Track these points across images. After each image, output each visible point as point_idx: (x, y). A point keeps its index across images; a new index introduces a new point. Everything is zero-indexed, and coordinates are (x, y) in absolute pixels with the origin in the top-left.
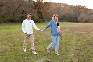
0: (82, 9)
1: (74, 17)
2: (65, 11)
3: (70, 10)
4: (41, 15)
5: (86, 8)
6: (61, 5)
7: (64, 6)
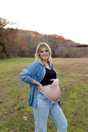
0: (59, 40)
4: (3, 46)
5: (64, 38)
6: (30, 33)
7: (35, 34)
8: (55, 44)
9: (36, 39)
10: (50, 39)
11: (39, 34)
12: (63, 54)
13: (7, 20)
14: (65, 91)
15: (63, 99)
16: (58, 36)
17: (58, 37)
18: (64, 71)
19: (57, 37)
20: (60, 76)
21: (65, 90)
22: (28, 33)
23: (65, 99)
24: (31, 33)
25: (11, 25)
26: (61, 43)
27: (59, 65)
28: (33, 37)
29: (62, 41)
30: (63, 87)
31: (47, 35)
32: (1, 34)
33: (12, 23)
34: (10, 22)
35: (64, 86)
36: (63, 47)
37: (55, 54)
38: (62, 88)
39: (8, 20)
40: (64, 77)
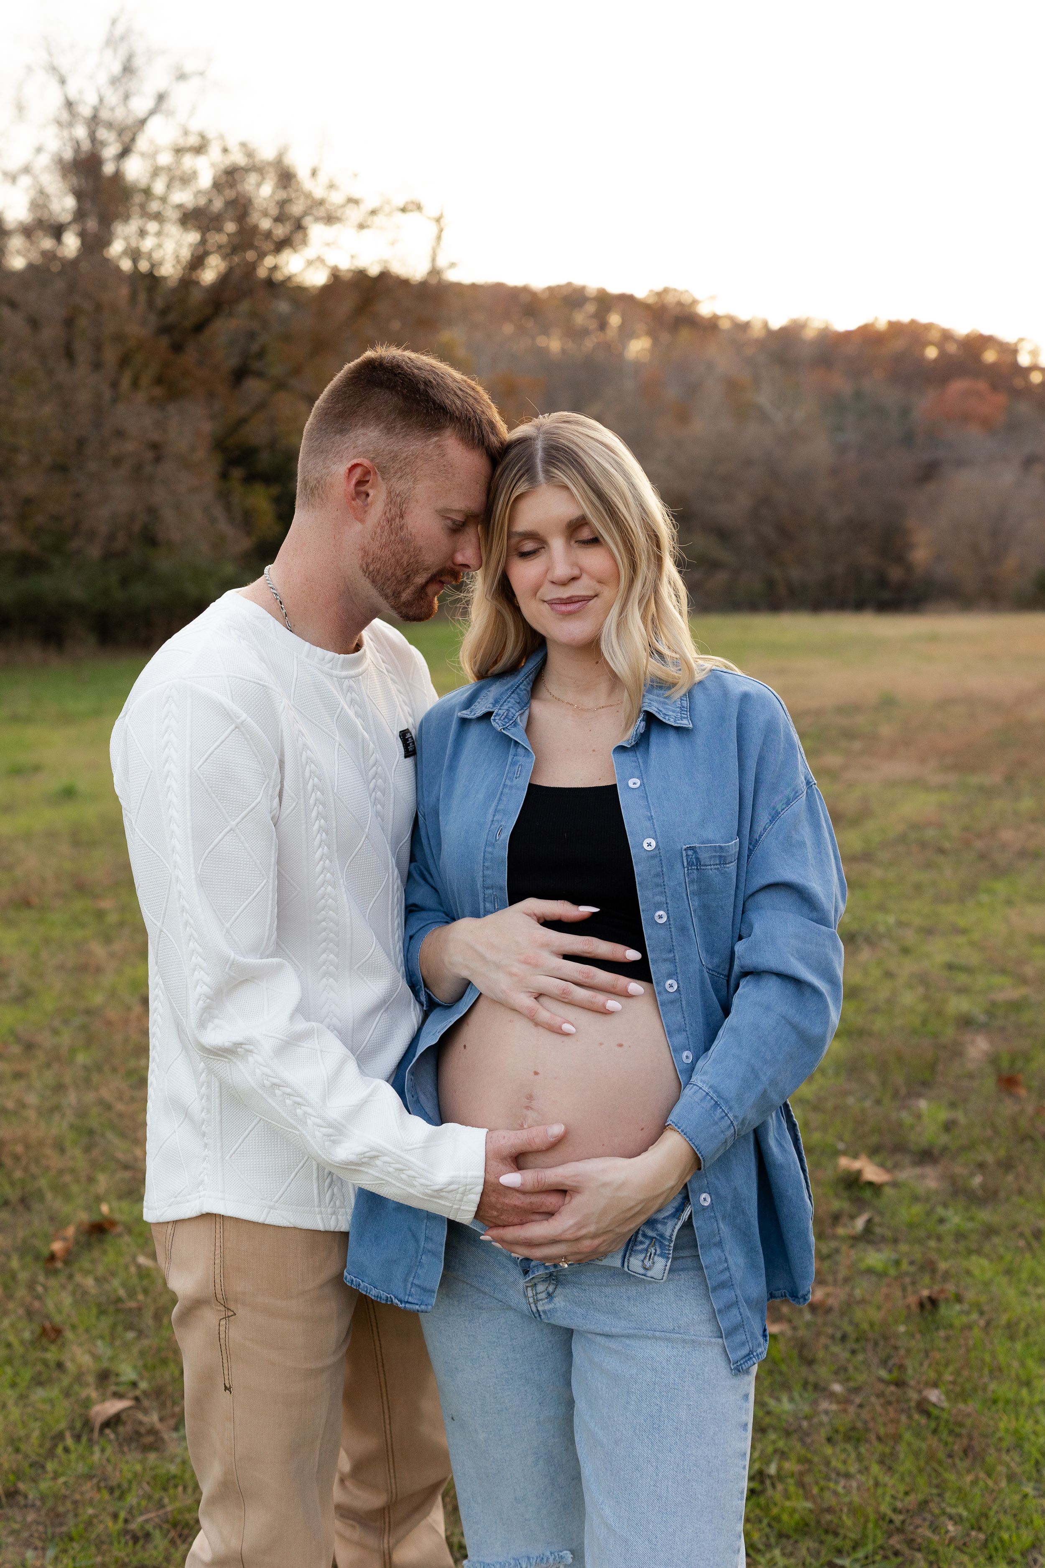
0: (958, 386)
1: (835, 516)
2: (683, 416)
3: (764, 398)
4: (275, 490)
5: (1024, 360)
6: (603, 325)
7: (652, 333)
8: (908, 439)
9: (672, 393)
10: (841, 384)
11: (711, 325)
12: (1010, 562)
13: (314, 173)
14: (990, 1084)
15: (955, 1219)
16: (947, 336)
17: (942, 353)
18: (1009, 779)
19: (932, 353)
20: (941, 851)
21: (994, 1060)
22: (580, 318)
23: (985, 1215)
24: (615, 320)
25: (361, 226)
26: (986, 423)
27: (944, 703)
28: (638, 365)
29: (1001, 399)
30: (966, 1022)
31: (810, 334)
32: (255, 347)
33: (370, 203)
34: (353, 201)
35: (992, 1010)
36: (1008, 476)
37: (909, 568)
38: (950, 1033)
39: (323, 178)
40: (999, 872)
